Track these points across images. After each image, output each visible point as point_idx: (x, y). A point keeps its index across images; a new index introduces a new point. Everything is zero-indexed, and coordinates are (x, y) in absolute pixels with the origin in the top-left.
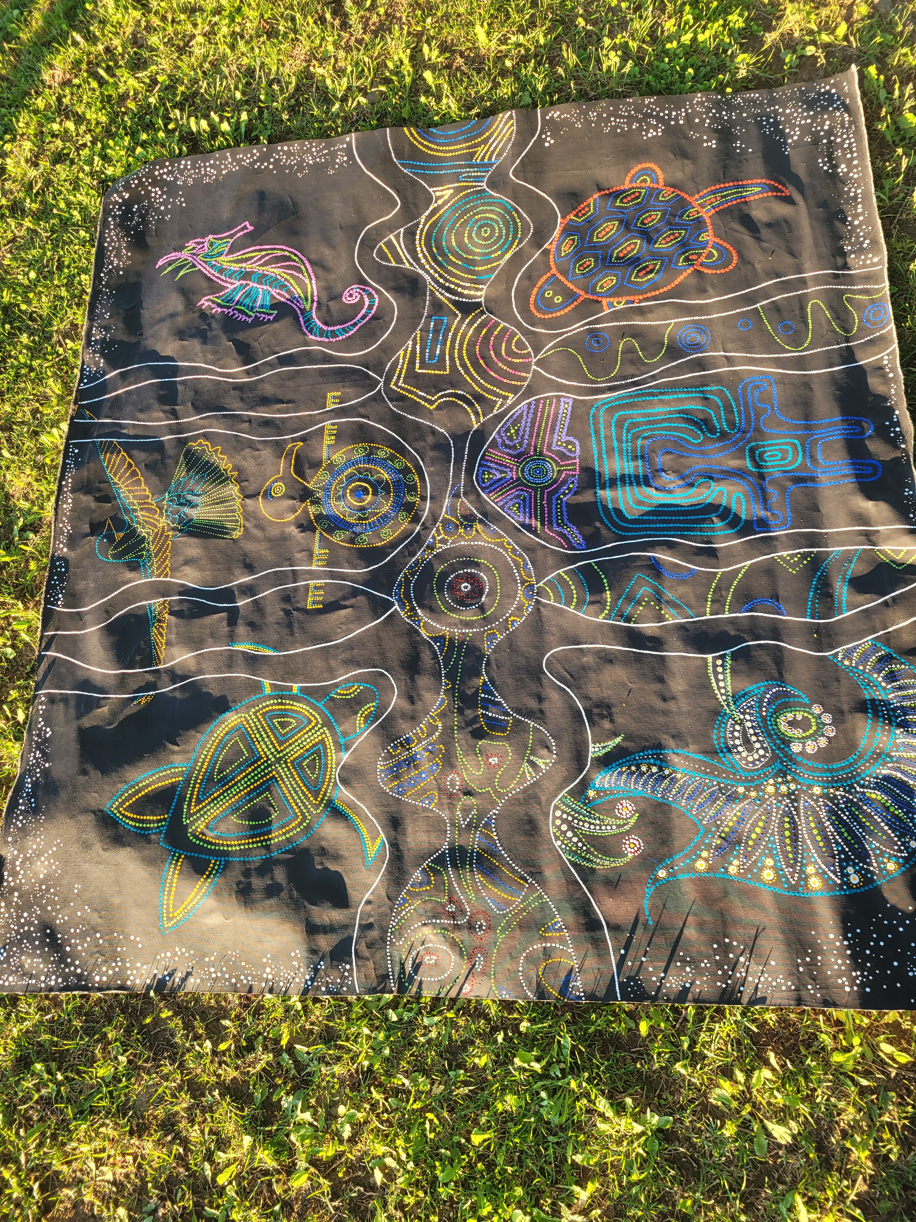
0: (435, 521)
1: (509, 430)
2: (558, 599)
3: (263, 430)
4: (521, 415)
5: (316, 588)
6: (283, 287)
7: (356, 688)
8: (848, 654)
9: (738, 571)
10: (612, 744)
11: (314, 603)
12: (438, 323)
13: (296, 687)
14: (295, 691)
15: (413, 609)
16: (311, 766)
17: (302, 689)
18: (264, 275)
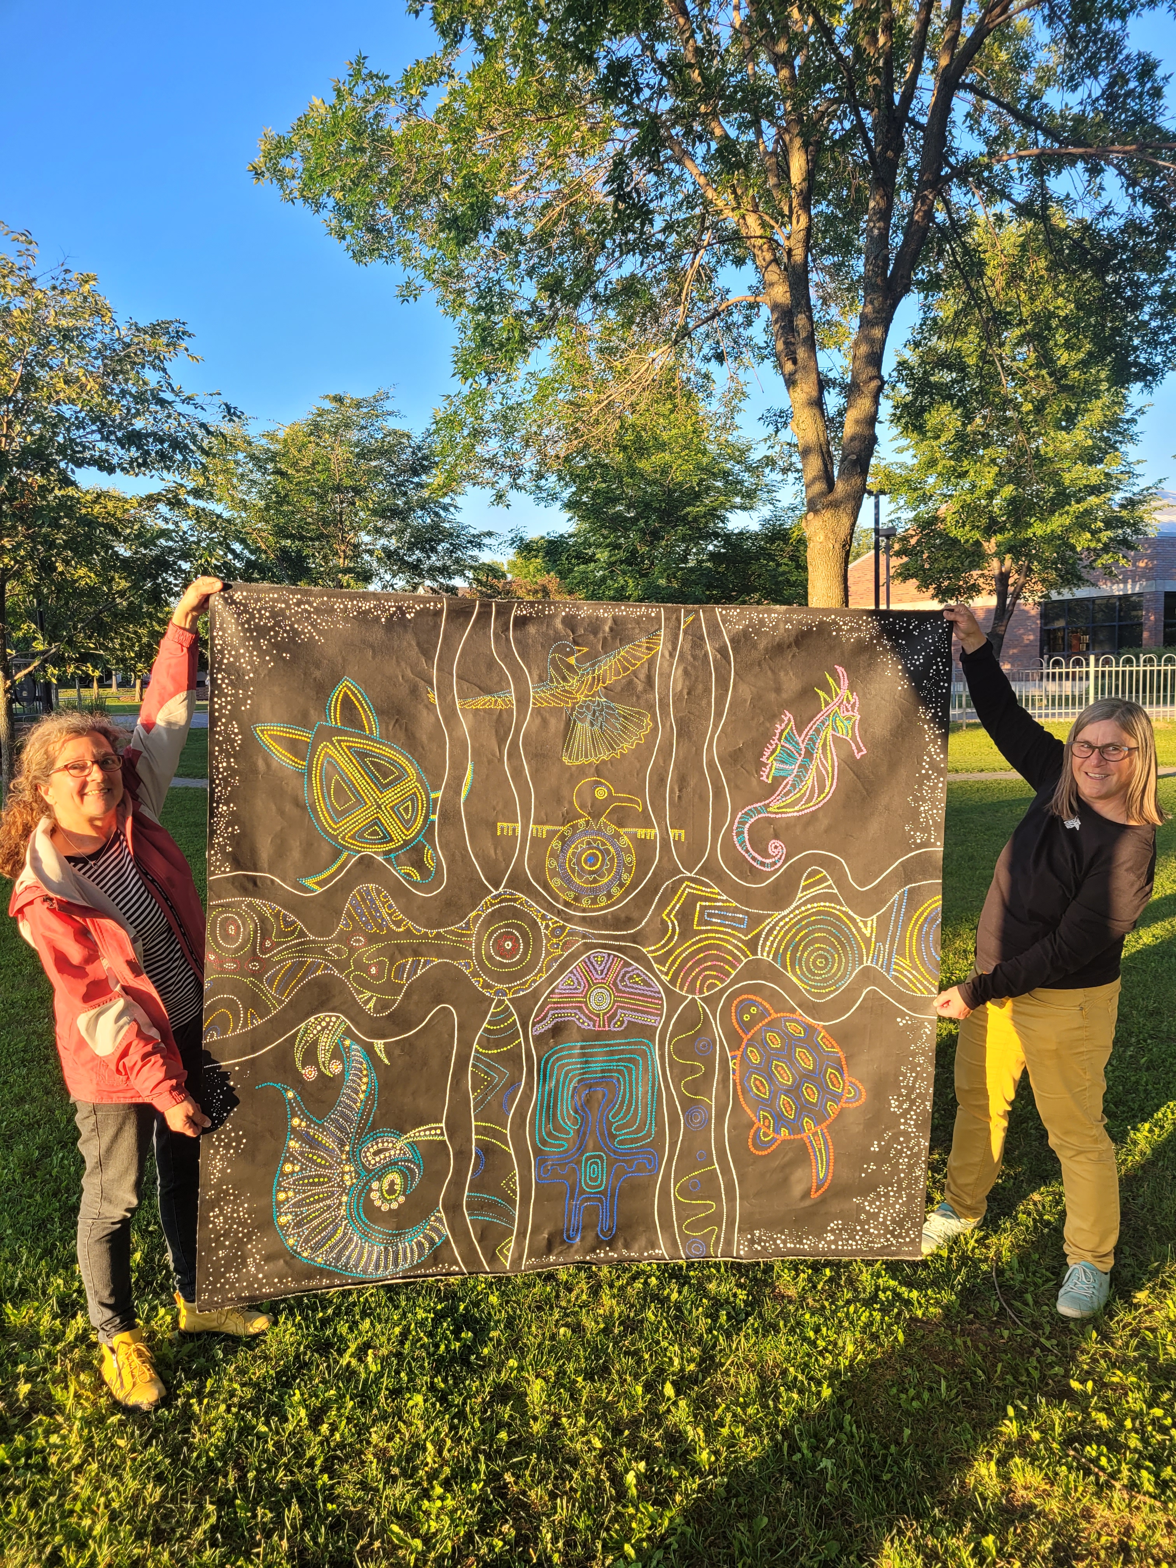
0: (565, 920)
1: (638, 976)
2: (493, 1015)
3: (655, 778)
4: (649, 985)
5: (514, 830)
6: (794, 786)
7: (431, 865)
8: (439, 1219)
9: (507, 1145)
10: (383, 1056)
11: (502, 829)
12: (741, 921)
13: (435, 817)
14: (432, 817)
15: (492, 905)
16: (374, 833)
17: (433, 822)
18: (807, 770)
